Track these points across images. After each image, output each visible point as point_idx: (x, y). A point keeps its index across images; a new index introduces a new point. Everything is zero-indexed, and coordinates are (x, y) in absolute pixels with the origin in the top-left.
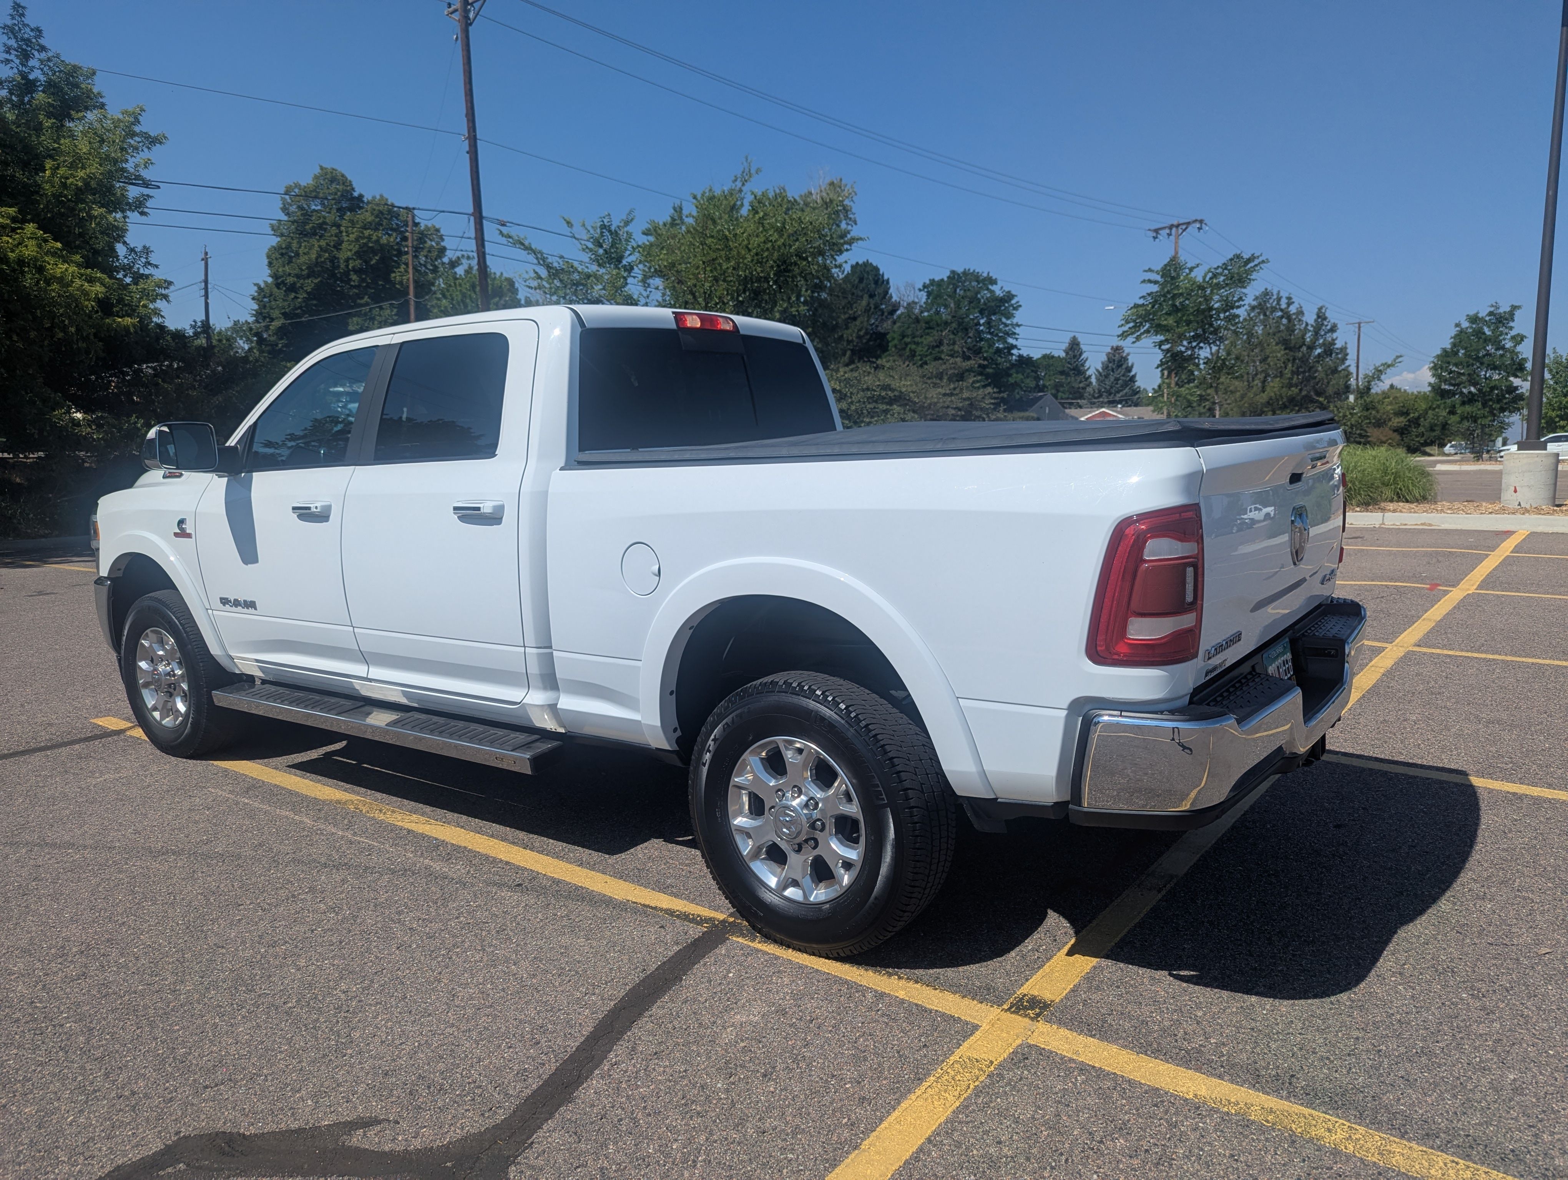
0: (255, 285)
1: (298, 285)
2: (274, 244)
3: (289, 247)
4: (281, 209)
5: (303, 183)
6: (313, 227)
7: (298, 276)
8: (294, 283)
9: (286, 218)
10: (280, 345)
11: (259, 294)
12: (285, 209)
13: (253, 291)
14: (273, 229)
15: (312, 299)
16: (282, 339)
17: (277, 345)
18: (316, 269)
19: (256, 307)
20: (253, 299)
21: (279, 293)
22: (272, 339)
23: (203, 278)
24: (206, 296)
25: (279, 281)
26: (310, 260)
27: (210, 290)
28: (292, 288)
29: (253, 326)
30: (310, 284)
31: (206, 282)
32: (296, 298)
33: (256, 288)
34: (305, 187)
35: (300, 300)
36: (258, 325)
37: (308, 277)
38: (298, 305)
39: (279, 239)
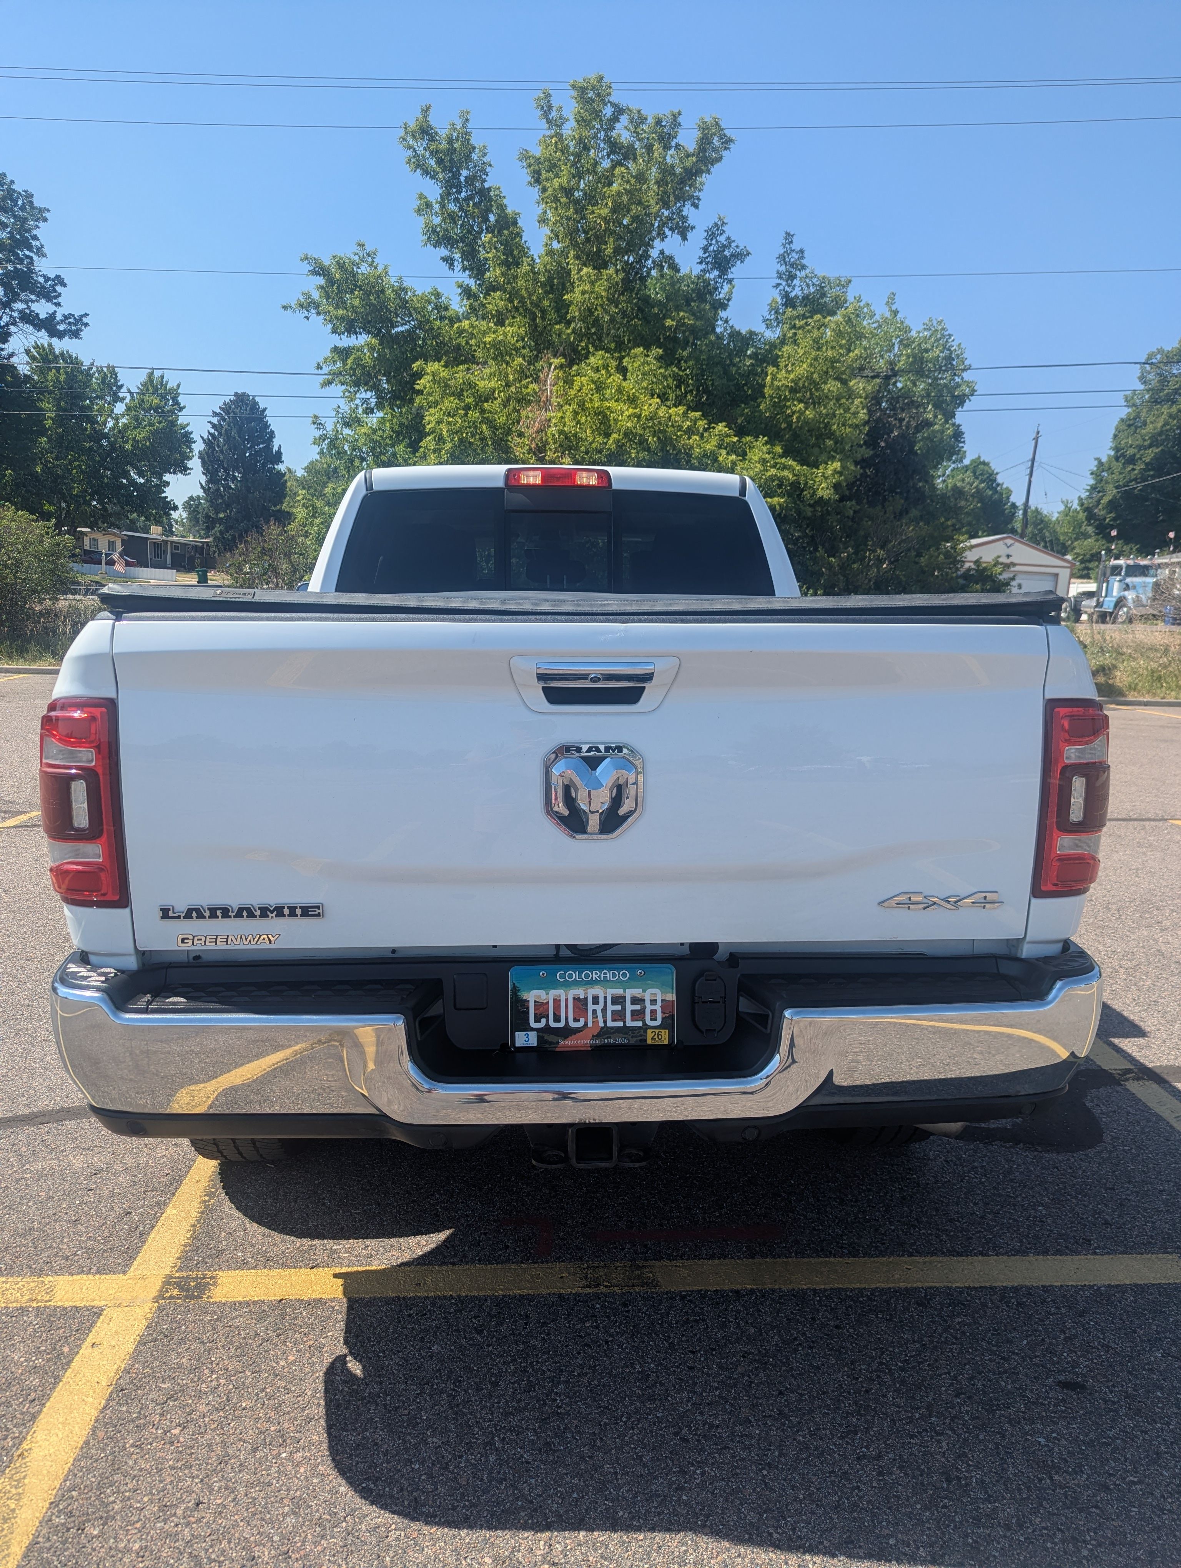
0: (1096, 459)
1: (1138, 456)
2: (1124, 416)
3: (1138, 416)
4: (1139, 378)
5: (1168, 348)
6: (1168, 393)
7: (1140, 447)
8: (1134, 455)
9: (1142, 387)
10: (1108, 520)
11: (1098, 468)
12: (1142, 379)
13: (1093, 466)
14: (1126, 401)
15: (1150, 470)
16: (1111, 512)
17: (1105, 519)
18: (1159, 438)
19: (1092, 482)
20: (1092, 474)
21: (1117, 466)
22: (1102, 513)
23: (1031, 457)
24: (1031, 475)
25: (1119, 454)
26: (1155, 429)
27: (1035, 469)
28: (1132, 460)
29: (1085, 502)
30: (1149, 455)
31: (1033, 460)
32: (1134, 470)
33: (1096, 463)
34: (1168, 352)
35: (1136, 472)
36: (1090, 501)
37: (1150, 446)
38: (1133, 477)
39: (1130, 410)
